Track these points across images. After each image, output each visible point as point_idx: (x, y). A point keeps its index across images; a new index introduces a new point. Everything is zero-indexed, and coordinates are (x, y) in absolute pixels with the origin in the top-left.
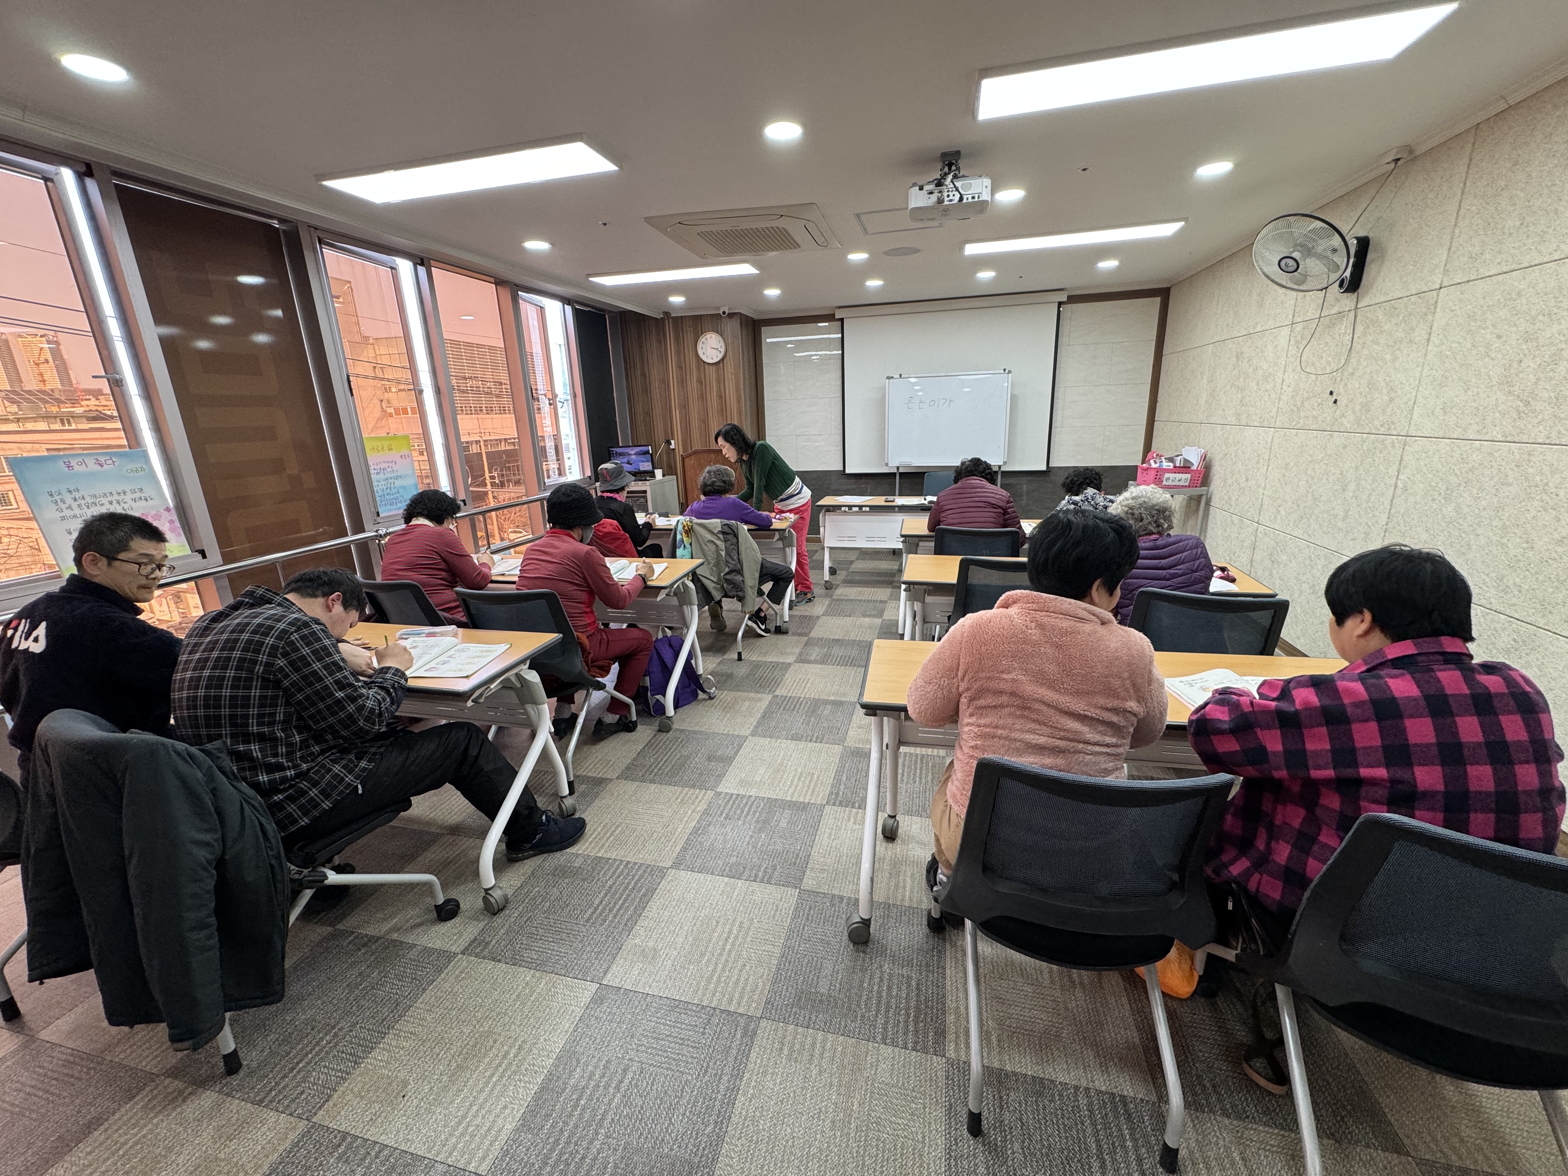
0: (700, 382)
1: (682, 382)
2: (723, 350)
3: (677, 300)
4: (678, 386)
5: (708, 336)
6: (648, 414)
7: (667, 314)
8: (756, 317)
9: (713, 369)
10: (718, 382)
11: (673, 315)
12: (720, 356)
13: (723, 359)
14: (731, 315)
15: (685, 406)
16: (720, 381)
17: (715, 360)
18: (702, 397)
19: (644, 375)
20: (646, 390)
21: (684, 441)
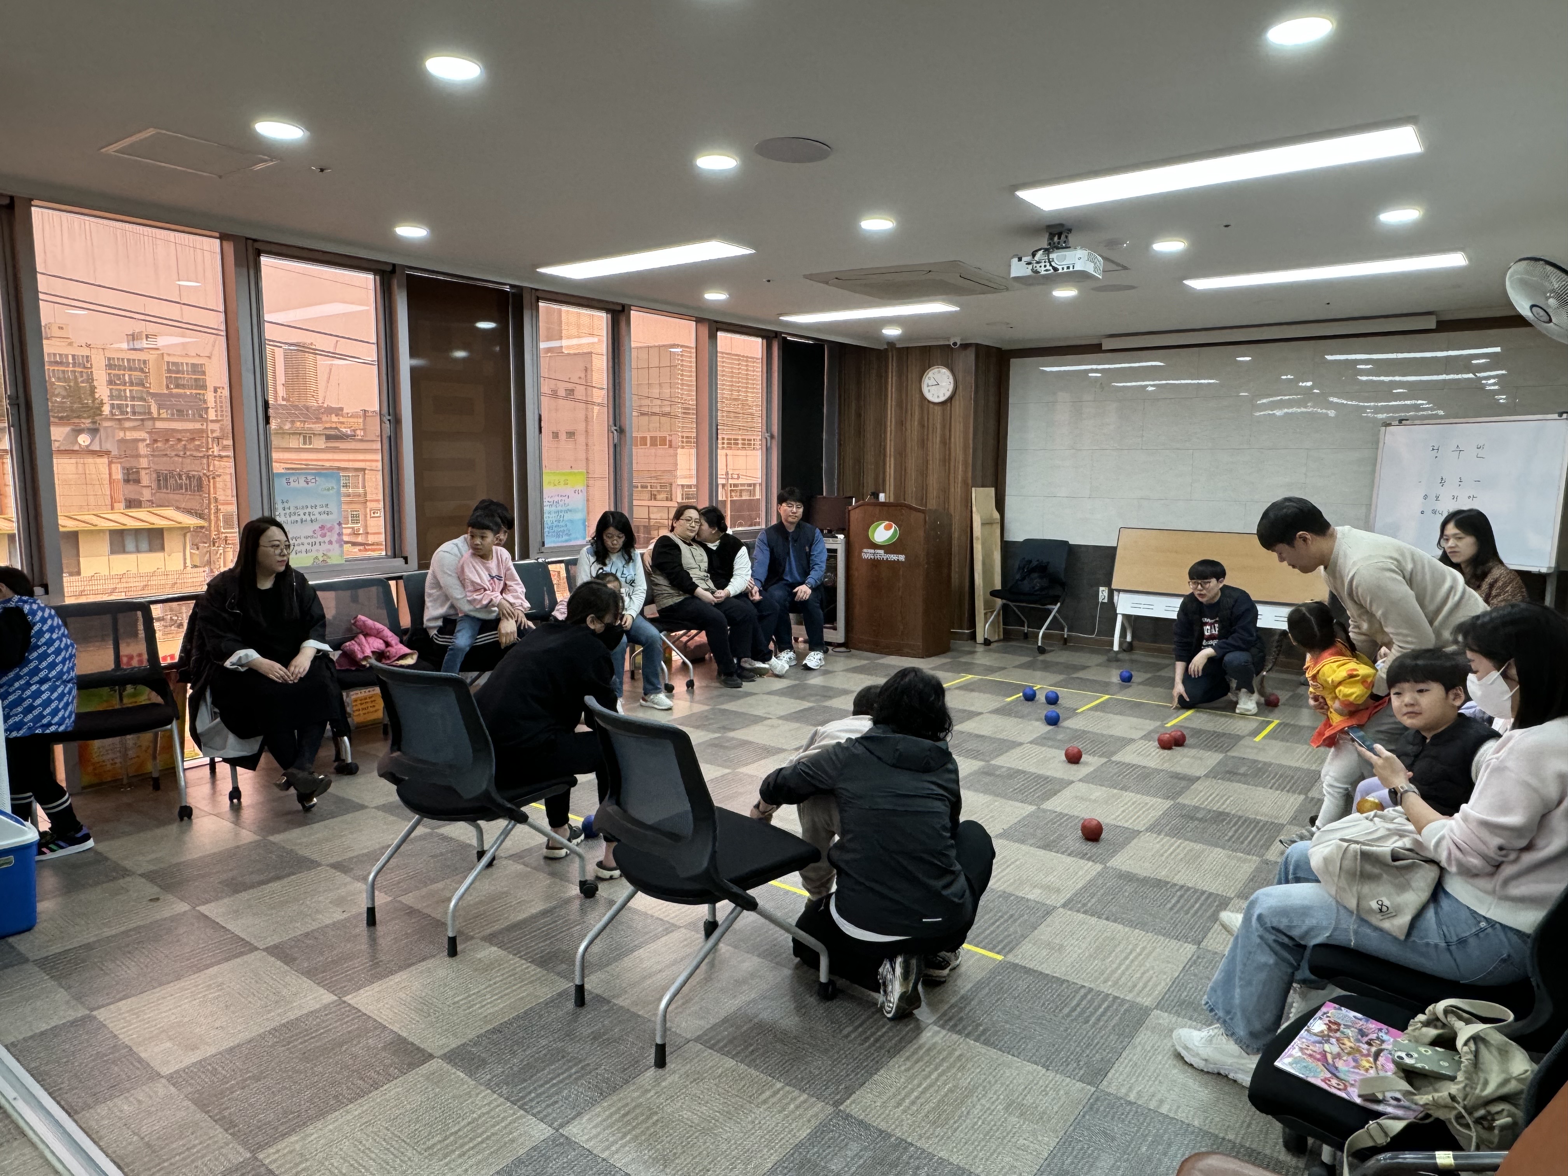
0: (922, 425)
1: (901, 423)
2: (951, 387)
3: (892, 332)
4: (896, 428)
5: (935, 370)
6: (859, 461)
7: (891, 345)
8: (1004, 347)
9: (938, 409)
10: (943, 427)
11: (897, 347)
12: (948, 394)
13: (951, 398)
14: (965, 346)
15: (901, 454)
16: (947, 425)
17: (942, 399)
18: (923, 443)
19: (859, 415)
20: (860, 432)
21: (896, 496)
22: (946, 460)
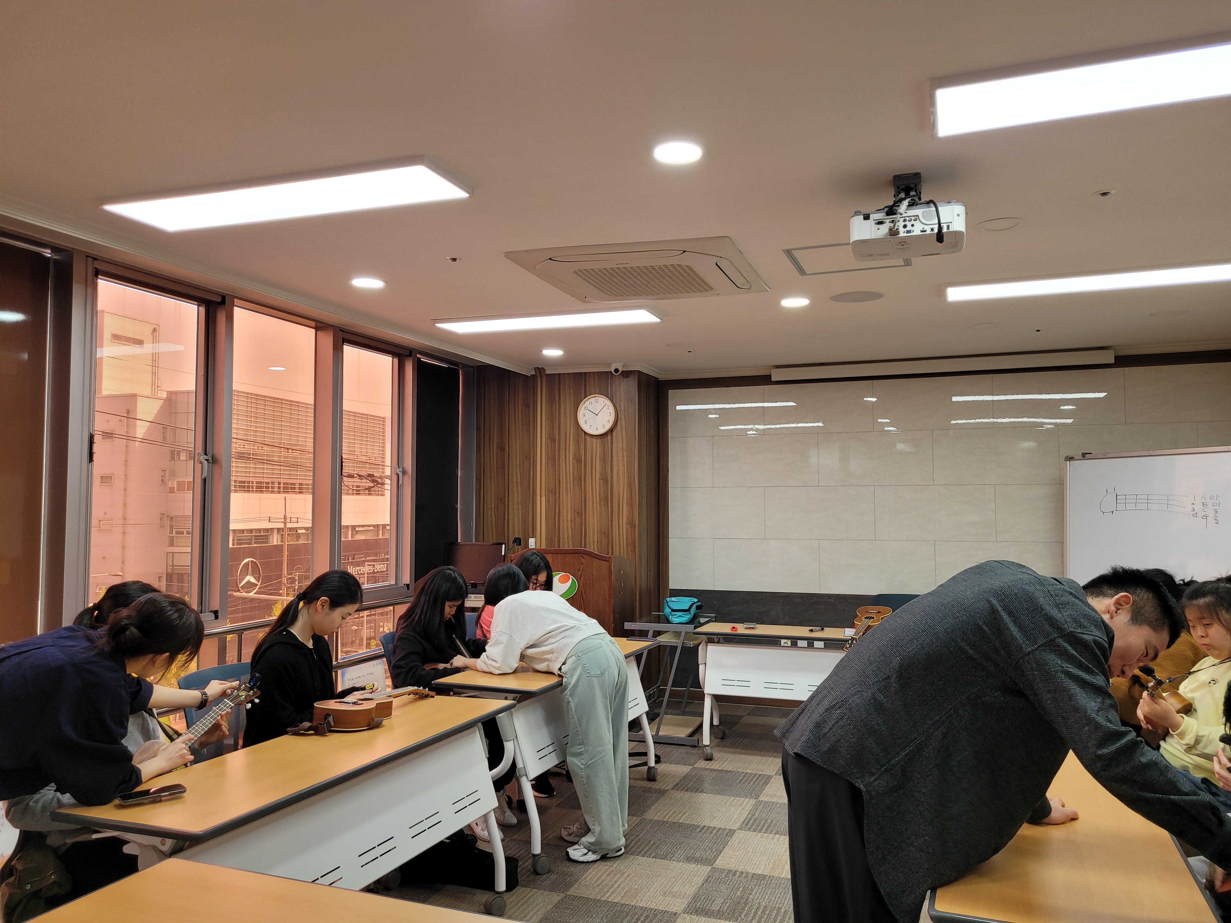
0: (578, 459)
1: (553, 459)
2: (612, 419)
3: (553, 353)
4: (547, 464)
5: (593, 400)
6: (503, 500)
7: (540, 371)
8: (661, 377)
9: (596, 443)
10: (604, 460)
11: (547, 373)
12: (608, 427)
13: (611, 430)
14: (626, 374)
15: (554, 492)
16: (607, 459)
17: (601, 431)
18: (580, 479)
19: (501, 448)
20: (503, 467)
21: (549, 540)
22: (607, 499)
